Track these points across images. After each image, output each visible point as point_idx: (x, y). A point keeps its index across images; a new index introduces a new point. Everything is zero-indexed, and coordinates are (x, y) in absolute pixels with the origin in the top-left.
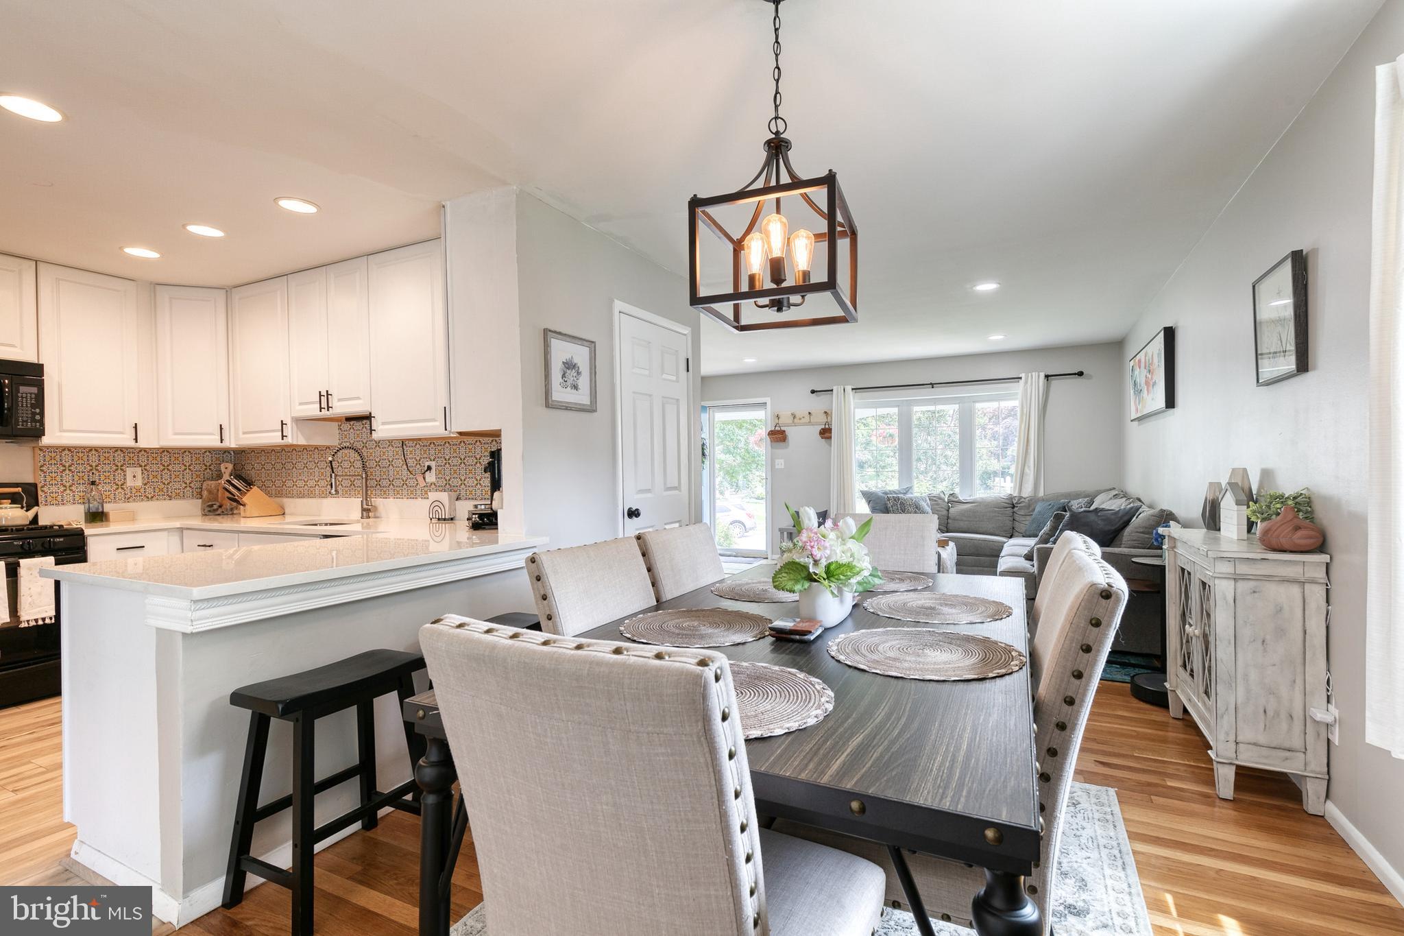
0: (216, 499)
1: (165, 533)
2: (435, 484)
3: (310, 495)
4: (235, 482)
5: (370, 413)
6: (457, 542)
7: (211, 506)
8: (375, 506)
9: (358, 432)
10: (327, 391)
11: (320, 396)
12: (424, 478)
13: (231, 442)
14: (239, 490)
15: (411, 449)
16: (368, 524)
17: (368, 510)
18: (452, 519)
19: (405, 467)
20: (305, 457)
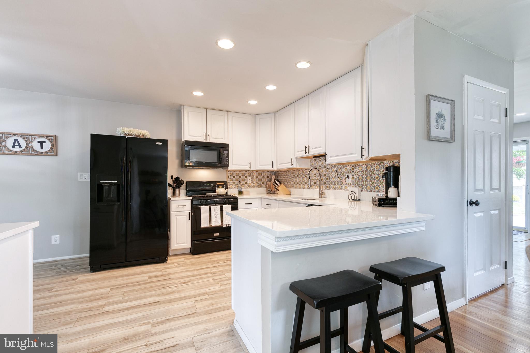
0: (270, 188)
1: (257, 199)
2: (350, 184)
3: (300, 187)
4: (276, 182)
5: (325, 153)
6: (362, 211)
7: (269, 190)
8: (324, 193)
9: (317, 162)
10: (308, 145)
11: (306, 148)
12: (346, 181)
13: (275, 168)
14: (277, 185)
15: (339, 168)
16: (321, 200)
17: (322, 194)
18: (359, 200)
19: (337, 176)
20: (298, 173)
